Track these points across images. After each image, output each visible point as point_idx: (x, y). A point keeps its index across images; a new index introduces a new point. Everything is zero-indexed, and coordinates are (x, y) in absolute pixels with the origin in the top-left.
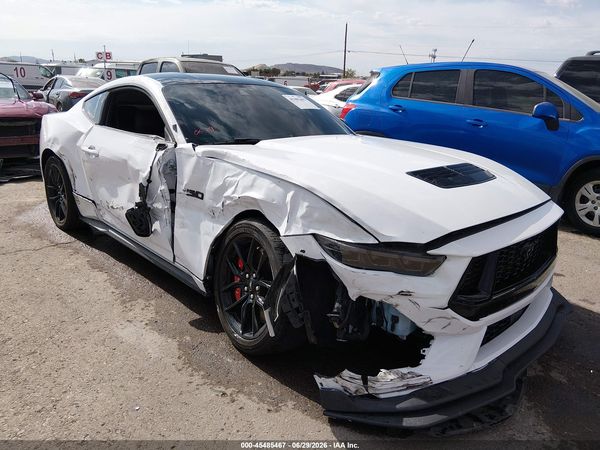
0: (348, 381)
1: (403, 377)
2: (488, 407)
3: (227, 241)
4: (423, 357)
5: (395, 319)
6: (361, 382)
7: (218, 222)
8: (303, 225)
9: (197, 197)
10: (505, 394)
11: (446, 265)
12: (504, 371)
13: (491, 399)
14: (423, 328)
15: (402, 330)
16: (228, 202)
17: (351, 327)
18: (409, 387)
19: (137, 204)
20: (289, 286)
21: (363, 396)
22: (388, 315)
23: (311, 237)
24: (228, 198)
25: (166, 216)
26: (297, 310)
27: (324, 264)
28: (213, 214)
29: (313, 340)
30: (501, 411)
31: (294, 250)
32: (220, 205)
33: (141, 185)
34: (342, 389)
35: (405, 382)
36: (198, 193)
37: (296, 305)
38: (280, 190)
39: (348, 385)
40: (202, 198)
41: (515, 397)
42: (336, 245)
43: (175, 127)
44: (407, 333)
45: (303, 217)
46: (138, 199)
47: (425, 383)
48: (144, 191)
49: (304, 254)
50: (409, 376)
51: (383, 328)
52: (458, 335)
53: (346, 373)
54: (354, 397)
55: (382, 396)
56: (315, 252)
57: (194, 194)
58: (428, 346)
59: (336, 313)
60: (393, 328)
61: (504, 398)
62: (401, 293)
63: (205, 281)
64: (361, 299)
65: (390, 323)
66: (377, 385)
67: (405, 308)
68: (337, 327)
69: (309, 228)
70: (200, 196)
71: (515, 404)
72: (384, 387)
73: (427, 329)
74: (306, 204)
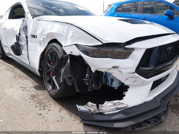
0: (90, 107)
1: (115, 104)
2: (154, 117)
3: (46, 53)
4: (124, 96)
5: (112, 80)
6: (96, 107)
7: (42, 46)
8: (71, 41)
9: (35, 37)
10: (161, 111)
11: (134, 53)
12: (161, 101)
13: (155, 114)
14: (124, 83)
15: (115, 85)
16: (45, 37)
17: (94, 85)
18: (118, 109)
19: (15, 43)
20: (66, 68)
21: (97, 114)
22: (109, 79)
23: (74, 45)
24: (45, 35)
25: (25, 47)
26: (70, 78)
27: (80, 57)
28: (40, 43)
29: (77, 91)
30: (159, 119)
31: (68, 53)
32: (42, 39)
33: (17, 36)
34: (88, 110)
35: (116, 107)
36: (35, 36)
37: (69, 76)
38: (62, 27)
39: (91, 109)
40: (36, 38)
41: (165, 112)
42: (85, 47)
43: (28, 12)
44: (118, 86)
45: (71, 37)
46: (16, 41)
47: (125, 107)
48: (18, 38)
49: (72, 54)
50: (118, 104)
51: (108, 84)
52: (140, 85)
53: (90, 103)
54: (94, 114)
55: (106, 113)
56: (76, 52)
57: (34, 36)
58: (127, 91)
59: (86, 78)
60: (111, 84)
61: (161, 113)
62: (114, 67)
63: (39, 70)
64: (97, 72)
65: (110, 82)
66: (103, 108)
67: (115, 74)
68: (87, 84)
69: (74, 42)
70: (36, 37)
71: (165, 115)
72: (106, 109)
73: (126, 83)
74: (72, 31)
